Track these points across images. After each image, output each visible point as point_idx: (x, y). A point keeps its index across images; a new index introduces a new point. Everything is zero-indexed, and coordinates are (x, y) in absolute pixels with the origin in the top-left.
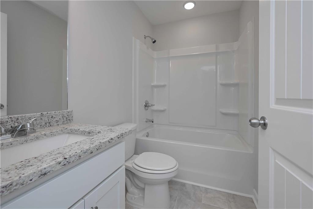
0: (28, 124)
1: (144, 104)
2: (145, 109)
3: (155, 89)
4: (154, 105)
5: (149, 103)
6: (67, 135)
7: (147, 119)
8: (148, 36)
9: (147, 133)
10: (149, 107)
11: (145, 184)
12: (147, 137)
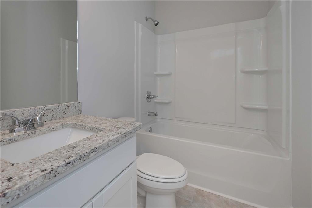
0: (38, 118)
1: (146, 95)
2: (147, 100)
3: (159, 78)
4: (157, 96)
5: (152, 94)
6: (71, 129)
7: (149, 112)
8: (150, 18)
9: (150, 128)
10: (152, 99)
11: (146, 192)
12: (150, 132)
